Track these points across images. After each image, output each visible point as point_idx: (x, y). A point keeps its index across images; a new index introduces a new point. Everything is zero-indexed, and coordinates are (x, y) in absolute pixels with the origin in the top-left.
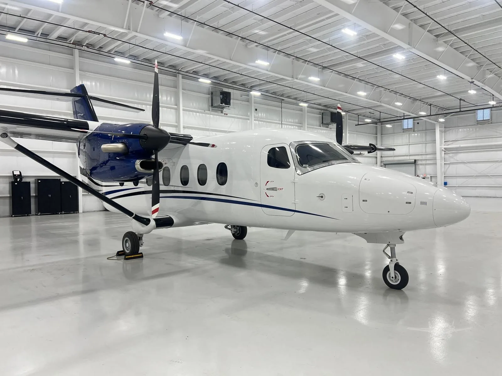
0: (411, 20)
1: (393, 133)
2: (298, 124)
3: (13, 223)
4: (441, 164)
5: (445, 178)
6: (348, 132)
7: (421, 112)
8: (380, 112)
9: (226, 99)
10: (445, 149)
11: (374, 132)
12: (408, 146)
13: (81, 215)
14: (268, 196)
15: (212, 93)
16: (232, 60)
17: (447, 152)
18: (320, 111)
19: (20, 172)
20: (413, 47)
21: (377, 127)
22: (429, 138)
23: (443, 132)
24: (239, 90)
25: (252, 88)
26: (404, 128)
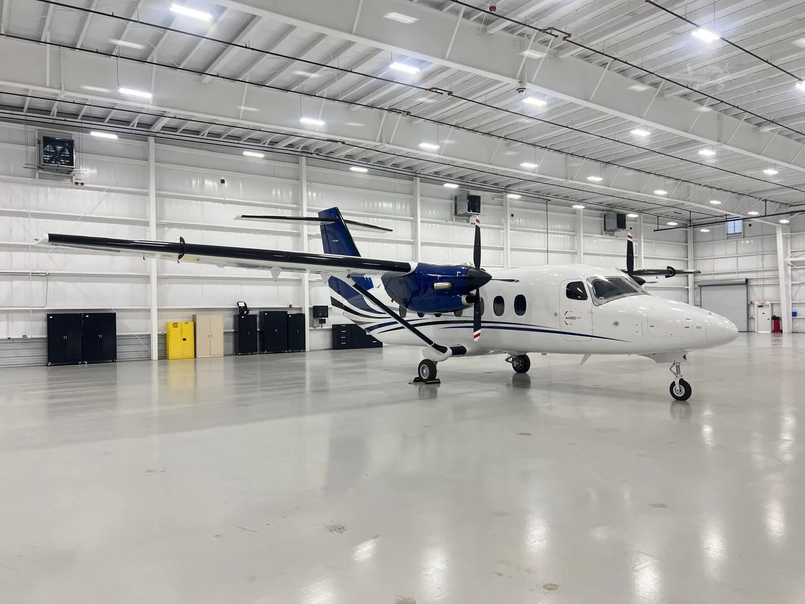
0: (721, 111)
1: (712, 240)
2: (570, 231)
3: (236, 361)
4: (787, 286)
5: (794, 305)
6: (642, 242)
7: (751, 211)
8: (690, 212)
9: (474, 204)
10: (791, 262)
11: (683, 239)
12: (736, 258)
13: (307, 354)
14: (567, 324)
15: (456, 198)
16: (490, 164)
17: (796, 267)
18: (602, 212)
19: (245, 304)
20: (724, 143)
21: (687, 231)
22: (767, 246)
23: (787, 238)
24: (487, 191)
25: (507, 189)
26: (729, 233)
